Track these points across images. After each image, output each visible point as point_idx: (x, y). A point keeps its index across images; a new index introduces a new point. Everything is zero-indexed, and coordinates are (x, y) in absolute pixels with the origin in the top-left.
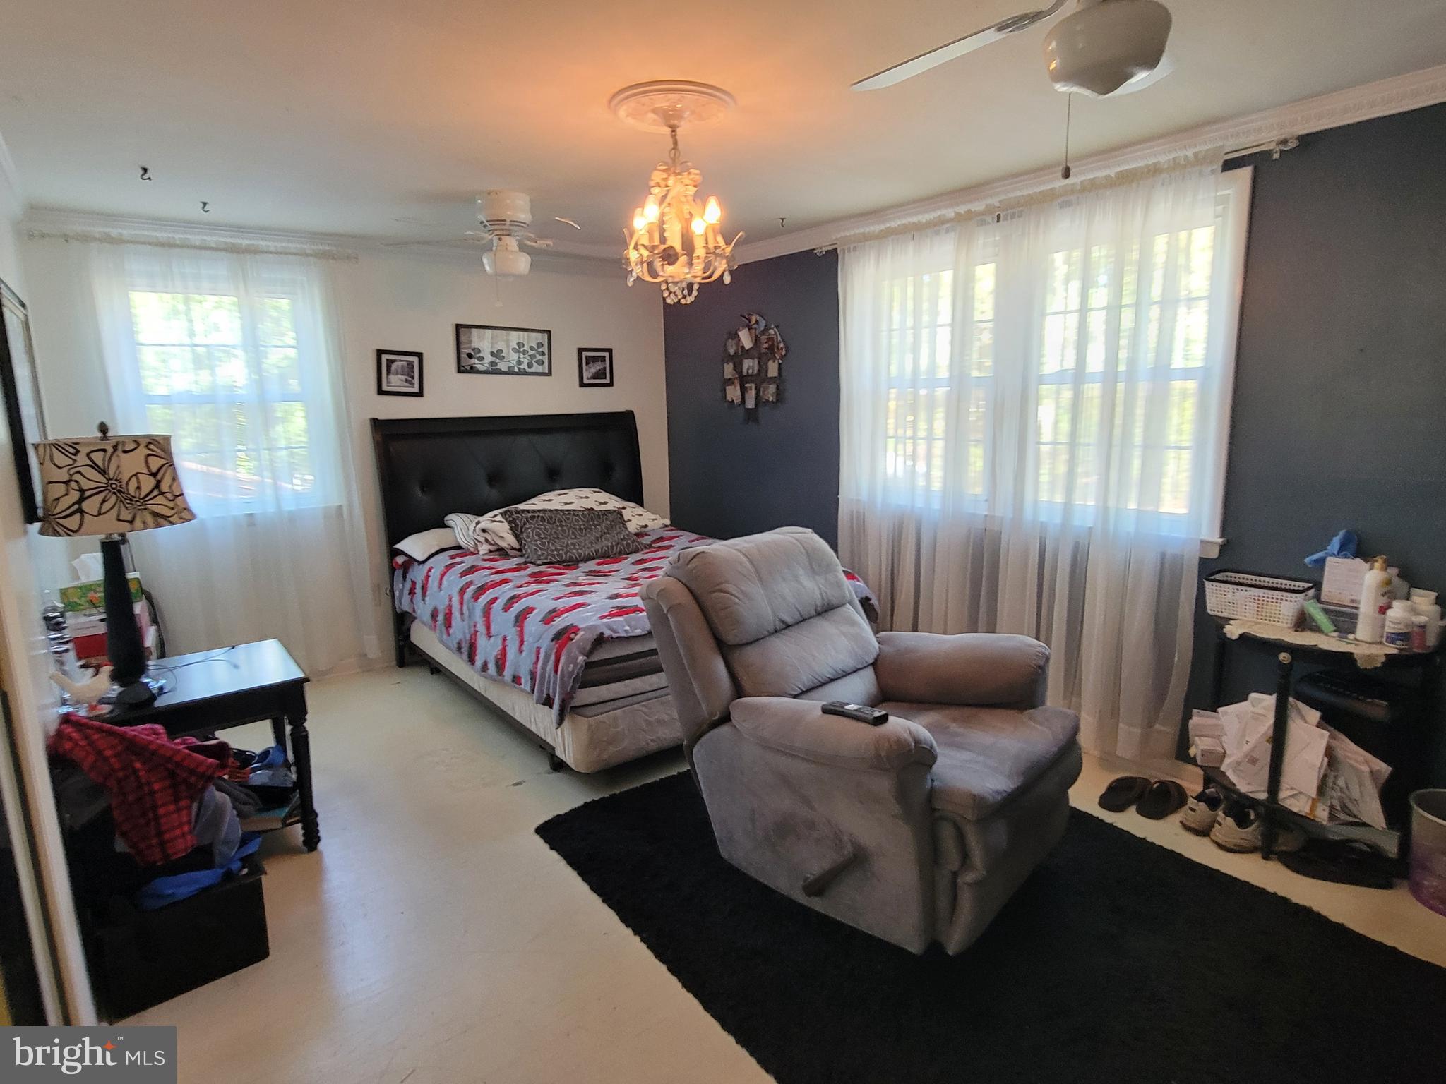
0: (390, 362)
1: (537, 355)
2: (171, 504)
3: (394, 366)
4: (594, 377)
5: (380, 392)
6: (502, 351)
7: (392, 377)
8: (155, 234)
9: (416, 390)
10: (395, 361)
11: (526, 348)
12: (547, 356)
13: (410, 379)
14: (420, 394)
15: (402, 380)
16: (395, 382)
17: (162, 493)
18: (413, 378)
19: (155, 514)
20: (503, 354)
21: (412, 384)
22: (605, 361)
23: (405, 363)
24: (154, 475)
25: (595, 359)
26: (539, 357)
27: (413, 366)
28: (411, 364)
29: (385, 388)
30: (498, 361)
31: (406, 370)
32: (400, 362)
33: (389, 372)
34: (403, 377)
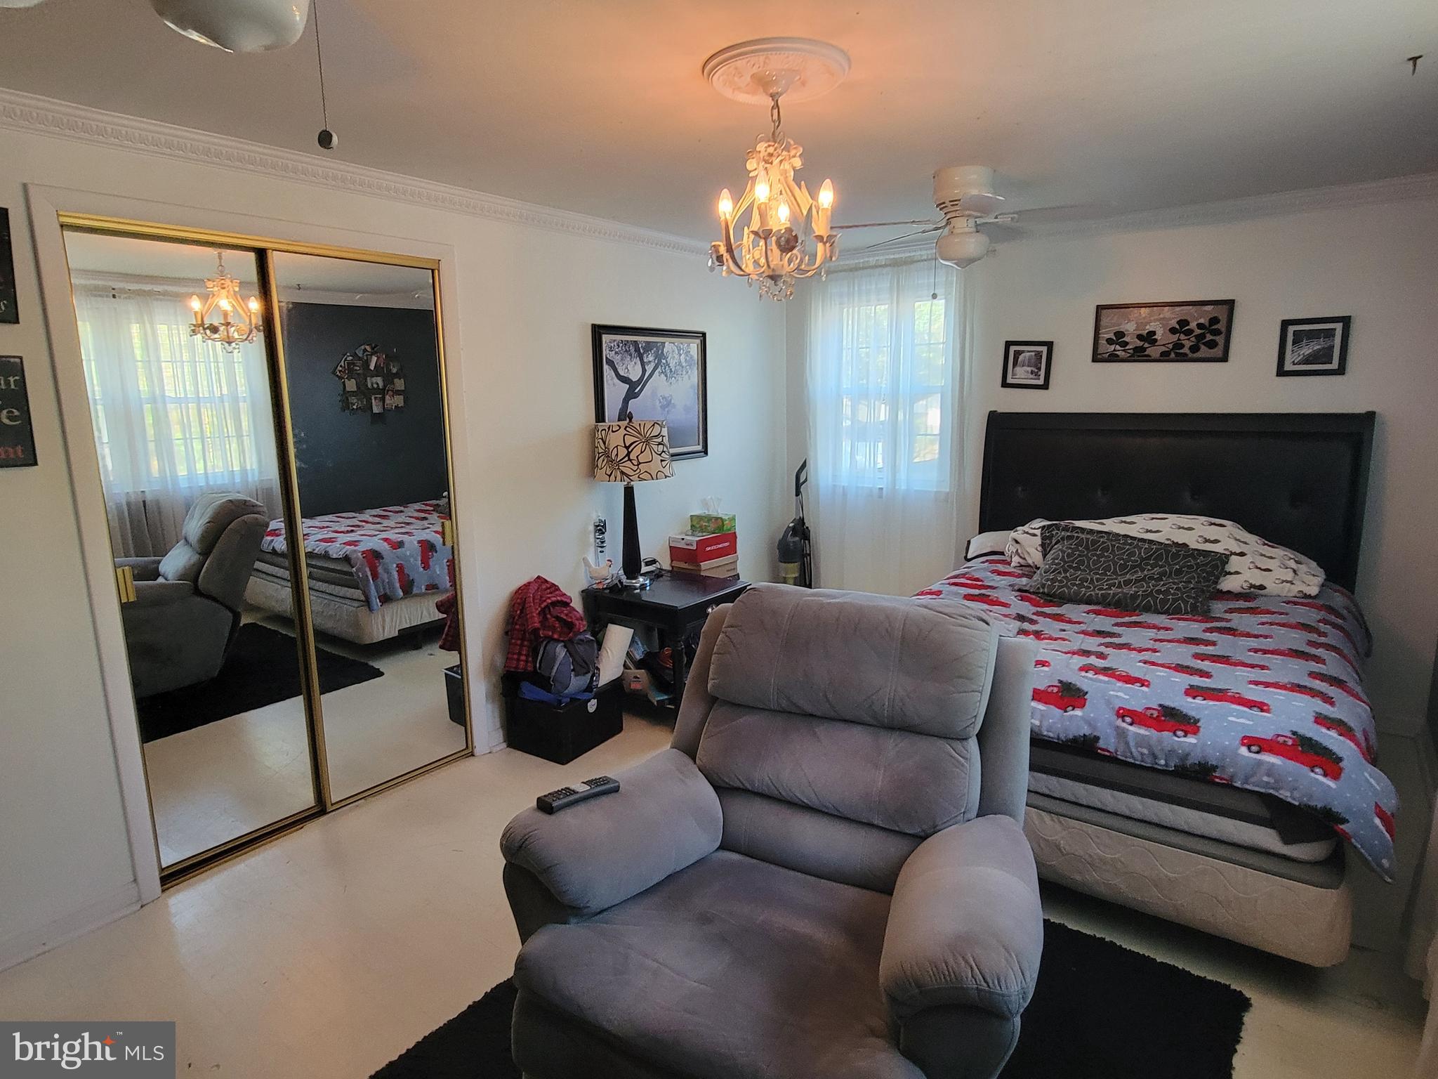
0: (1017, 354)
1: (1208, 335)
2: (636, 468)
3: (1021, 358)
4: (1307, 361)
5: (1005, 384)
6: (1154, 333)
7: (1018, 369)
8: (847, 262)
9: (1041, 382)
10: (1023, 352)
11: (1193, 325)
12: (1223, 336)
13: (1036, 371)
14: (1045, 386)
15: (1028, 372)
16: (1021, 374)
17: (630, 460)
18: (1039, 369)
19: (622, 473)
20: (1156, 337)
21: (1037, 375)
22: (1334, 336)
23: (1033, 354)
24: (627, 448)
25: (1312, 335)
26: (1209, 337)
27: (1041, 356)
28: (1039, 355)
29: (1010, 380)
30: (1146, 345)
31: (1033, 361)
32: (1028, 353)
33: (1015, 364)
34: (1029, 369)
